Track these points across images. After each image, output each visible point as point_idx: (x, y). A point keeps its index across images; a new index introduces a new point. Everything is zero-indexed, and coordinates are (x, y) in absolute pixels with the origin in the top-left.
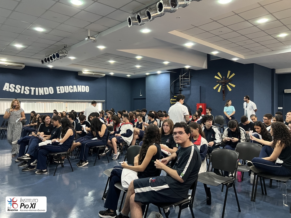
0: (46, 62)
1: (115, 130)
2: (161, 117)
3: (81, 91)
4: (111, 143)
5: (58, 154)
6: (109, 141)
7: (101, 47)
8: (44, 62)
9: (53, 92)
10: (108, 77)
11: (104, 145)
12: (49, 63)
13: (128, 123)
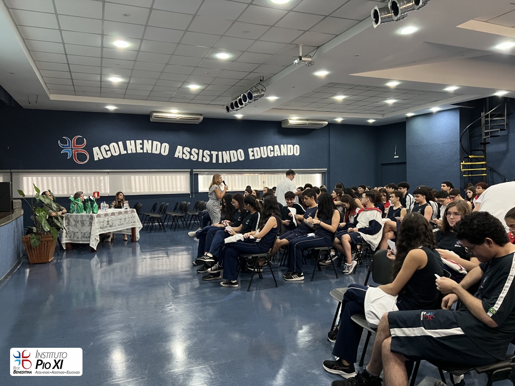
0: (233, 108)
1: (347, 221)
2: (441, 197)
3: (286, 155)
4: (341, 243)
5: (253, 256)
6: (336, 239)
7: (322, 73)
8: (230, 109)
9: (243, 158)
10: (332, 126)
11: (329, 246)
12: (237, 110)
13: (371, 209)
